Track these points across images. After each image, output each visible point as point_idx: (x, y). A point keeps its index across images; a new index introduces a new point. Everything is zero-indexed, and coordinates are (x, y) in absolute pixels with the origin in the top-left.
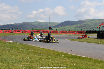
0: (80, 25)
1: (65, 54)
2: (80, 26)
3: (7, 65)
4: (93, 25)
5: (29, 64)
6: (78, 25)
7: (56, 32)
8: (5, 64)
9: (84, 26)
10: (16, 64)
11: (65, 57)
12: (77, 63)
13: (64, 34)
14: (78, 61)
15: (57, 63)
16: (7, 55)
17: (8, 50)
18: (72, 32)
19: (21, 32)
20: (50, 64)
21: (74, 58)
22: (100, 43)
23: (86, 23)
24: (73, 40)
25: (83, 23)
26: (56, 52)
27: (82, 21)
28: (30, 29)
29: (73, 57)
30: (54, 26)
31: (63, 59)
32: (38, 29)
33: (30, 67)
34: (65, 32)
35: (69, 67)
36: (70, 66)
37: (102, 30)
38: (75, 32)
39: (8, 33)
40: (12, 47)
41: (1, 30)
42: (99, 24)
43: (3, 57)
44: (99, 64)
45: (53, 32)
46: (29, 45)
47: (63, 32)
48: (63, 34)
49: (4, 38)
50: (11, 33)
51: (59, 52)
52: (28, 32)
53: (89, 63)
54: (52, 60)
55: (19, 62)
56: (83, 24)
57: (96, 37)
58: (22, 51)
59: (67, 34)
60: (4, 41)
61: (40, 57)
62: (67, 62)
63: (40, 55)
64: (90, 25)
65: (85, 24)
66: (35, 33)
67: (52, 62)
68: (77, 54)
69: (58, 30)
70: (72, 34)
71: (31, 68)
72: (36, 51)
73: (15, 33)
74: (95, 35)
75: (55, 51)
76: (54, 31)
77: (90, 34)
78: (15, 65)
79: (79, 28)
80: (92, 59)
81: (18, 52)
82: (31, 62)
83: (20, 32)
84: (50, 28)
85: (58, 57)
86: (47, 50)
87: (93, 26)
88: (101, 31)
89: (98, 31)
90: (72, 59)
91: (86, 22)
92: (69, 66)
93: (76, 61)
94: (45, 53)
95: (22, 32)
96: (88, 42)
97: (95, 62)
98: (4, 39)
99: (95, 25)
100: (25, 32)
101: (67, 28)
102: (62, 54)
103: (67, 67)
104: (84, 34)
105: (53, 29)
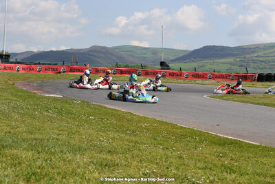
0: (245, 58)
1: (201, 134)
2: (243, 61)
3: (47, 156)
5: (105, 156)
6: (238, 59)
7: (179, 75)
8: (42, 156)
9: (254, 62)
10: (70, 156)
11: (201, 141)
12: (232, 159)
13: (200, 81)
14: (236, 155)
15: (180, 157)
16: (49, 133)
17: (51, 119)
18: (222, 77)
20: (161, 159)
24: (225, 98)
25: (253, 52)
26: (177, 129)
27: (250, 49)
29: (223, 143)
31: (195, 148)
32: (130, 65)
33: (106, 165)
34: (203, 77)
35: (211, 169)
36: (215, 165)
38: (230, 76)
39: (50, 74)
40: (60, 112)
41: (33, 66)
43: (37, 136)
45: (172, 75)
46: (105, 108)
47: (196, 76)
48: (198, 82)
49: (41, 87)
50: (60, 73)
51: (185, 128)
52: (104, 72)
53: (265, 160)
54: (167, 149)
55: (80, 150)
56: (252, 55)
58: (86, 121)
59: (207, 82)
60: (39, 93)
61: (134, 139)
62: (207, 156)
63: (133, 133)
64: (270, 59)
65: (257, 57)
66: (124, 75)
67: (165, 154)
68: (232, 135)
69: (185, 70)
70: (222, 82)
71: (110, 167)
72: (126, 124)
73: (69, 73)
75: (174, 126)
76: (174, 73)
77: (269, 84)
78: (68, 158)
79: (241, 66)
80: (273, 150)
81: (77, 123)
82: (109, 152)
83: (82, 71)
84: (162, 64)
85: (182, 142)
86: (155, 121)
90: (220, 149)
91: (258, 50)
92: (210, 166)
93: (231, 155)
94: (148, 130)
96: (265, 105)
98: (39, 90)
100: (97, 71)
101: (209, 66)
102: (193, 133)
103: (205, 168)
104: (254, 83)
105: (170, 65)
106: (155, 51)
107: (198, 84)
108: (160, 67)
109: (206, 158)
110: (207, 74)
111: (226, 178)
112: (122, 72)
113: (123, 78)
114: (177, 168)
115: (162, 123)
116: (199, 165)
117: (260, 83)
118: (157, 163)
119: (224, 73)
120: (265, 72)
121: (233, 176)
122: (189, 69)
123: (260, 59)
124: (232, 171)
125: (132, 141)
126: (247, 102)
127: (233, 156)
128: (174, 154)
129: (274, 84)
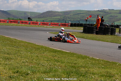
0: (65, 16)
1: (46, 48)
2: (64, 18)
4: (79, 17)
5: (6, 56)
6: (62, 17)
7: (36, 23)
9: (69, 18)
11: (46, 51)
12: (59, 57)
13: (45, 26)
14: (60, 56)
15: (37, 56)
18: (55, 24)
20: (29, 57)
21: (55, 52)
22: (86, 38)
23: (71, 15)
24: (56, 33)
25: (68, 14)
26: (35, 46)
27: (67, 12)
28: (6, 19)
29: (55, 51)
30: (34, 16)
31: (43, 53)
32: (15, 19)
34: (47, 24)
35: (50, 61)
36: (52, 59)
37: (89, 23)
38: (58, 24)
42: (87, 17)
44: (83, 59)
45: (33, 23)
46: (4, 37)
47: (44, 24)
51: (39, 45)
52: (3, 21)
53: (72, 58)
54: (32, 53)
57: (82, 31)
59: (48, 26)
62: (49, 56)
63: (17, 47)
64: (76, 17)
67: (31, 55)
68: (59, 48)
69: (39, 21)
70: (55, 26)
71: (9, 59)
72: (14, 43)
74: (81, 29)
77: (75, 28)
82: (8, 54)
84: (29, 18)
85: (38, 51)
86: (26, 42)
87: (79, 18)
88: (88, 25)
89: (84, 24)
90: (54, 54)
91: (71, 13)
92: (50, 59)
94: (23, 46)
97: (79, 58)
99: (82, 18)
100: (0, 21)
101: (49, 19)
102: (42, 47)
103: (48, 60)
104: (68, 27)
105: (32, 19)
106: (25, 13)
107: (45, 27)
108: (28, 20)
110: (48, 23)
111: (56, 64)
112: (11, 22)
113: (11, 24)
114: (36, 60)
115: (29, 43)
116: (45, 59)
117: (70, 27)
118: (28, 58)
119: (56, 23)
120: (74, 23)
121: (59, 63)
122: (41, 21)
123: (72, 17)
124: (58, 62)
125: (17, 50)
127: (59, 56)
128: (35, 55)
129: (77, 28)
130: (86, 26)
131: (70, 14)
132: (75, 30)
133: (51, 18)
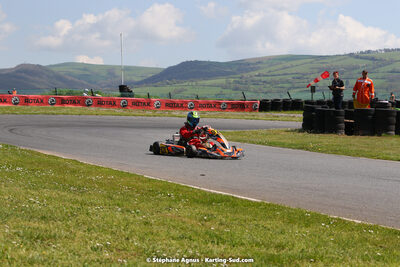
0: (241, 78)
1: (178, 188)
2: (238, 82)
4: (289, 78)
6: (233, 80)
7: (147, 104)
9: (255, 83)
11: (178, 199)
12: (221, 224)
13: (177, 112)
14: (227, 217)
18: (209, 106)
19: (11, 103)
21: (210, 203)
22: (314, 149)
23: (261, 72)
25: (253, 69)
26: (142, 181)
27: (249, 64)
29: (210, 200)
31: (169, 208)
32: (74, 90)
34: (181, 106)
35: (190, 239)
37: (322, 98)
38: (220, 104)
42: (313, 77)
45: (137, 104)
46: (39, 154)
47: (172, 105)
48: (174, 113)
52: (37, 101)
54: (128, 211)
56: (252, 73)
57: (299, 125)
61: (79, 199)
62: (186, 219)
63: (80, 190)
64: (278, 78)
65: (259, 75)
66: (66, 106)
68: (223, 189)
70: (208, 113)
72: (68, 177)
74: (296, 119)
75: (139, 178)
76: (139, 102)
77: (276, 114)
79: (236, 89)
80: (280, 209)
82: (43, 218)
83: (5, 101)
84: (122, 89)
85: (149, 201)
86: (111, 171)
87: (288, 82)
88: (320, 102)
89: (307, 102)
90: (205, 209)
92: (189, 233)
93: (220, 217)
94: (101, 185)
95: (16, 104)
96: (270, 144)
97: (291, 221)
99: (298, 81)
100: (27, 101)
102: (166, 187)
103: (182, 237)
104: (254, 113)
106: (111, 70)
107: (175, 116)
108: (119, 93)
109: (184, 222)
110: (186, 103)
111: (212, 251)
112: (63, 102)
115: (120, 174)
117: (262, 114)
119: (212, 99)
120: (270, 97)
121: (222, 248)
123: (264, 79)
125: (77, 201)
126: (245, 142)
127: (224, 220)
128: (138, 218)
129: (283, 114)
130: (313, 109)
131: (259, 68)
132: (277, 123)
133: (194, 83)
